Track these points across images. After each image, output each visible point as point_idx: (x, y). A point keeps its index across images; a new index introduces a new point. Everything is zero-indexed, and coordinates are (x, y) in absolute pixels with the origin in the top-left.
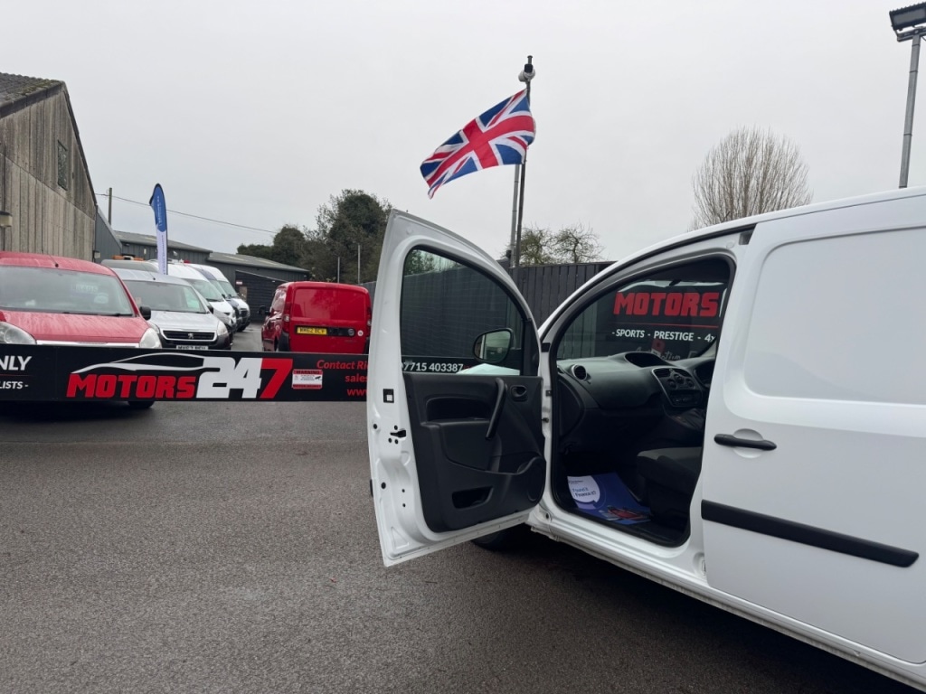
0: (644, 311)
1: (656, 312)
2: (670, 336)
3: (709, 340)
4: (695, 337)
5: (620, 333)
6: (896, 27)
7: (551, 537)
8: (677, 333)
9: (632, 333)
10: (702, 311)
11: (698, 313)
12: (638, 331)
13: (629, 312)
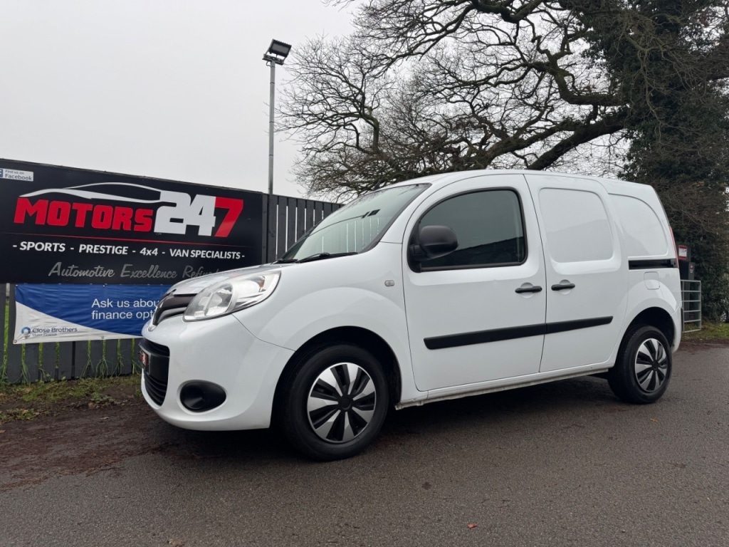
0: (63, 222)
1: (80, 224)
2: (100, 250)
3: (144, 253)
4: (129, 251)
5: (26, 246)
6: (271, 50)
7: (418, 405)
8: (109, 247)
9: (47, 247)
10: (135, 226)
11: (132, 227)
12: (56, 245)
13: (39, 221)
